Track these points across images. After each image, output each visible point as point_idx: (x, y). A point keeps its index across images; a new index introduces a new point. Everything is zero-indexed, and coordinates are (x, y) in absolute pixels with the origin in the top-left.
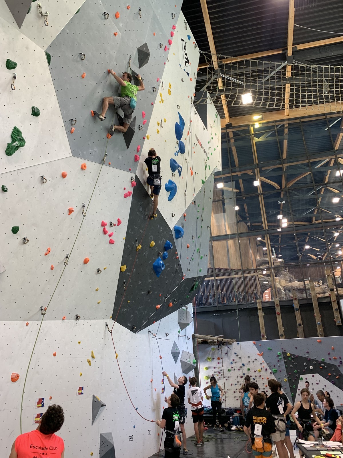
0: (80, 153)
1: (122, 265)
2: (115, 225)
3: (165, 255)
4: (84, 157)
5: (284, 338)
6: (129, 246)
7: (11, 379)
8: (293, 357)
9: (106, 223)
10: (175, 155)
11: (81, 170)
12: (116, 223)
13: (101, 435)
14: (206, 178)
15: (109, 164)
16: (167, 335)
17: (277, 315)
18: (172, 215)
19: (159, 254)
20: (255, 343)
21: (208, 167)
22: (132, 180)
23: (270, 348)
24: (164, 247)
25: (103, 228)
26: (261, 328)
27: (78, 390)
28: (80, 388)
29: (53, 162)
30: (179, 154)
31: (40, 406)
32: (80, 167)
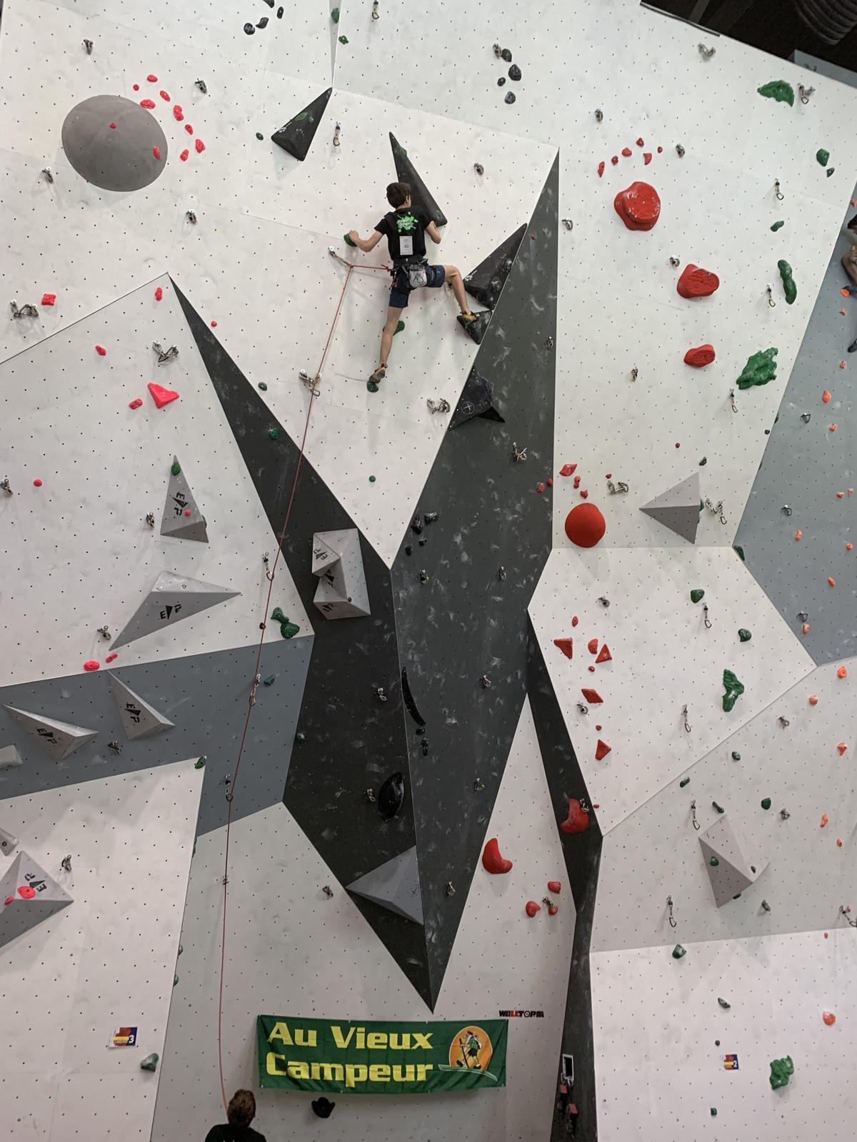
4: (838, 657)
7: (824, 1020)
11: (839, 681)
29: (791, 690)
32: (836, 677)
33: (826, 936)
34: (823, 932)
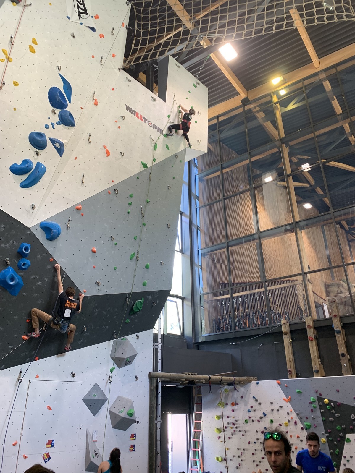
3: (21, 264)
5: (320, 375)
8: (333, 405)
10: (47, 127)
14: (154, 160)
17: (309, 341)
18: (33, 208)
20: (280, 383)
23: (299, 391)
24: (19, 253)
26: (288, 360)
30: (60, 127)
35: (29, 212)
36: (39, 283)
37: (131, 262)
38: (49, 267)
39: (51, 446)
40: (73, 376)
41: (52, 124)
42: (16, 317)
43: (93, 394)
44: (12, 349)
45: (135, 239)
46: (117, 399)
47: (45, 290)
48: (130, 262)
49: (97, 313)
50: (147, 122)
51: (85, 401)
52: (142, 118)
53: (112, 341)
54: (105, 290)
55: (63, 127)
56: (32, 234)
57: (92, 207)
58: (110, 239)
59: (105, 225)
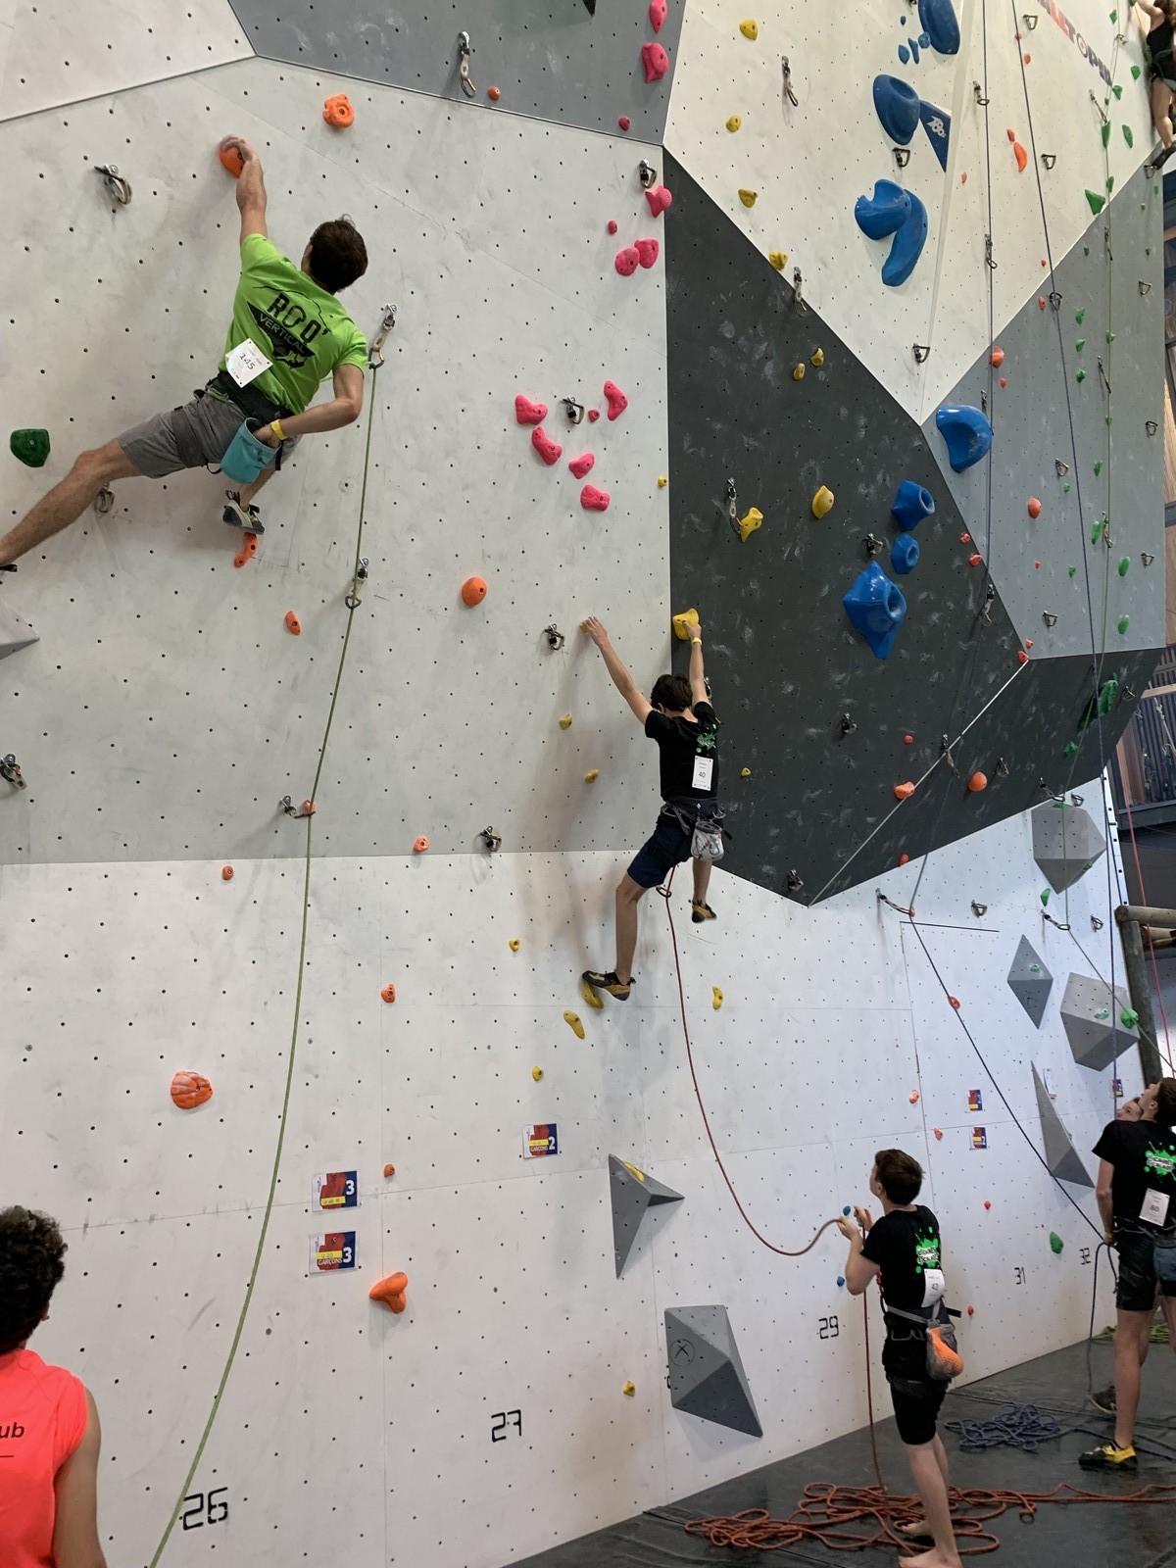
0: (303, 40)
1: (677, 608)
2: (593, 416)
3: (904, 552)
4: (329, 61)
6: (696, 520)
7: (173, 1095)
9: (541, 406)
10: (904, 59)
11: (329, 135)
12: (602, 406)
13: (667, 1314)
14: (1110, 184)
15: (493, 97)
16: (978, 910)
18: (918, 356)
19: (872, 548)
21: (1116, 134)
22: (644, 177)
24: (896, 514)
25: (529, 432)
27: (526, 1138)
28: (538, 1128)
29: (149, 92)
30: (928, 54)
31: (335, 1203)
32: (317, 120)
33: (227, 875)
34: (220, 865)
35: (911, 372)
36: (935, 617)
37: (1095, 550)
38: (957, 562)
39: (976, 1106)
40: (978, 915)
41: (910, 42)
42: (883, 728)
43: (1031, 966)
44: (875, 825)
45: (1097, 471)
46: (1070, 982)
47: (946, 640)
48: (1093, 553)
49: (1030, 719)
50: (1075, 37)
51: (1014, 984)
52: (1062, 22)
53: (1029, 811)
54: (1061, 645)
55: (935, 56)
56: (926, 449)
57: (1017, 357)
58: (1053, 471)
59: (1044, 420)
